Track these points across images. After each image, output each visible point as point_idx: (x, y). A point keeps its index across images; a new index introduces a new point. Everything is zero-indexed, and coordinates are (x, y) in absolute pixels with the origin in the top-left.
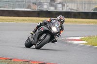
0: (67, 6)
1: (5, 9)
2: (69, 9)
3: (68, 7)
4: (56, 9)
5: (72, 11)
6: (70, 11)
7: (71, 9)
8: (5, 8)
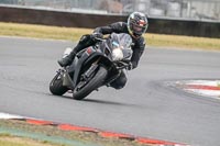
0: (192, 8)
1: (49, 9)
2: (197, 14)
3: (194, 11)
4: (166, 13)
5: (203, 20)
6: (197, 19)
7: (200, 17)
8: (47, 5)
